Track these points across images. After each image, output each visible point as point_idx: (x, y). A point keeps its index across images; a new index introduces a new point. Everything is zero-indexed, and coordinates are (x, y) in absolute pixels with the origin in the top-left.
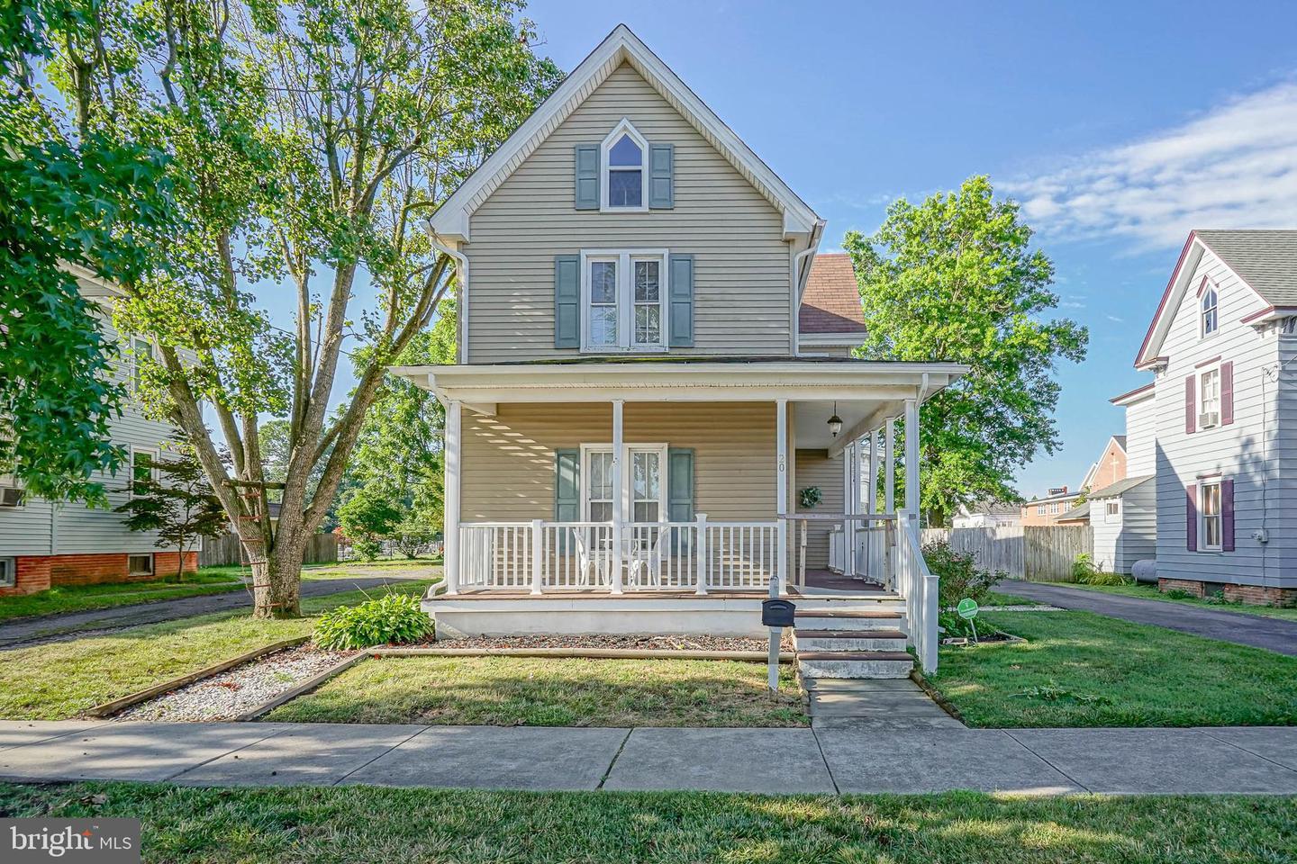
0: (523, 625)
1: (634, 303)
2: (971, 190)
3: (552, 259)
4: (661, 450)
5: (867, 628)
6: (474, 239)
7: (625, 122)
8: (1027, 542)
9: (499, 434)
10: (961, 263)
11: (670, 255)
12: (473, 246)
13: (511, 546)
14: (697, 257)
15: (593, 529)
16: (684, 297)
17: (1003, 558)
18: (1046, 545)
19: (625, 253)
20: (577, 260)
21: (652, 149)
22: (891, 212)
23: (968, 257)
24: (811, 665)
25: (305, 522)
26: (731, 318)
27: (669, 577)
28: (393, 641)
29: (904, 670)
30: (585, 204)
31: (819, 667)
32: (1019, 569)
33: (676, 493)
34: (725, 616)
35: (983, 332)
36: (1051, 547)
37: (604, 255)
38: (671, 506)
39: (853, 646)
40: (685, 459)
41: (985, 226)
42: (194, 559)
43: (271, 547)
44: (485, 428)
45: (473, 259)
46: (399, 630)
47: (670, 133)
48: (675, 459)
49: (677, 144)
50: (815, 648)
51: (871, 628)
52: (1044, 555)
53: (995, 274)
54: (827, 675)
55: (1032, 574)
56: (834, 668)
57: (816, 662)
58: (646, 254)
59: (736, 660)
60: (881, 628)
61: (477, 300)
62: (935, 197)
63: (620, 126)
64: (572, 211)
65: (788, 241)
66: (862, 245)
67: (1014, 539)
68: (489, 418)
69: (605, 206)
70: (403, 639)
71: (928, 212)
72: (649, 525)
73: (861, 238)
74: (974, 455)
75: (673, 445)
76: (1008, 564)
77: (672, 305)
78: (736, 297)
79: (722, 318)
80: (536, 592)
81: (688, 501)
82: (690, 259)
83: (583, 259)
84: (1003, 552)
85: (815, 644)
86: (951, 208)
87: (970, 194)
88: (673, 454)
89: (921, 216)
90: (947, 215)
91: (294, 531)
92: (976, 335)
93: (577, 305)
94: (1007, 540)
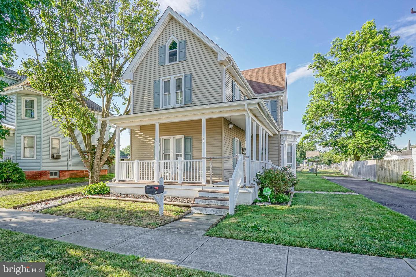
0: (130, 191)
1: (175, 92)
2: (365, 28)
3: (153, 82)
4: (182, 137)
5: (222, 197)
6: (135, 80)
7: (172, 36)
8: (378, 167)
9: (140, 135)
10: (361, 58)
11: (185, 75)
12: (135, 82)
13: (143, 168)
14: (193, 74)
15: (164, 162)
16: (190, 87)
17: (370, 173)
18: (388, 168)
19: (172, 77)
20: (159, 81)
21: (179, 43)
22: (333, 43)
23: (365, 54)
24: (194, 208)
25: (100, 162)
26: (203, 92)
27: (186, 178)
28: (98, 194)
29: (225, 213)
30: (162, 64)
31: (197, 209)
32: (375, 177)
33: (186, 151)
34: (182, 191)
35: (373, 83)
36: (390, 168)
37: (166, 78)
38: (185, 155)
39: (213, 203)
40: (189, 140)
41: (372, 41)
42: (107, 171)
43: (92, 169)
44: (137, 134)
45: (135, 86)
46: (100, 191)
47: (184, 36)
48: (186, 140)
49: (187, 39)
50: (200, 203)
51: (224, 197)
52: (387, 172)
53: (377, 60)
54: (199, 212)
55: (381, 179)
56: (201, 210)
57: (196, 207)
58: (178, 76)
59: (174, 205)
60: (226, 197)
61: (135, 97)
62: (350, 34)
63: (171, 37)
64: (158, 67)
65: (221, 64)
66: (321, 58)
67: (373, 165)
68: (138, 131)
69: (167, 63)
70: (101, 194)
71: (347, 40)
72: (168, 161)
73: (320, 55)
74: (371, 132)
75: (186, 135)
76: (372, 176)
77: (185, 90)
78: (204, 86)
79: (200, 93)
80: (136, 182)
81: (190, 153)
82: (191, 75)
83: (161, 81)
84: (370, 170)
85: (200, 201)
86: (357, 37)
87: (365, 30)
88: (186, 139)
89: (345, 43)
90: (355, 40)
91: (97, 164)
92: (369, 85)
93: (160, 95)
94: (371, 166)
